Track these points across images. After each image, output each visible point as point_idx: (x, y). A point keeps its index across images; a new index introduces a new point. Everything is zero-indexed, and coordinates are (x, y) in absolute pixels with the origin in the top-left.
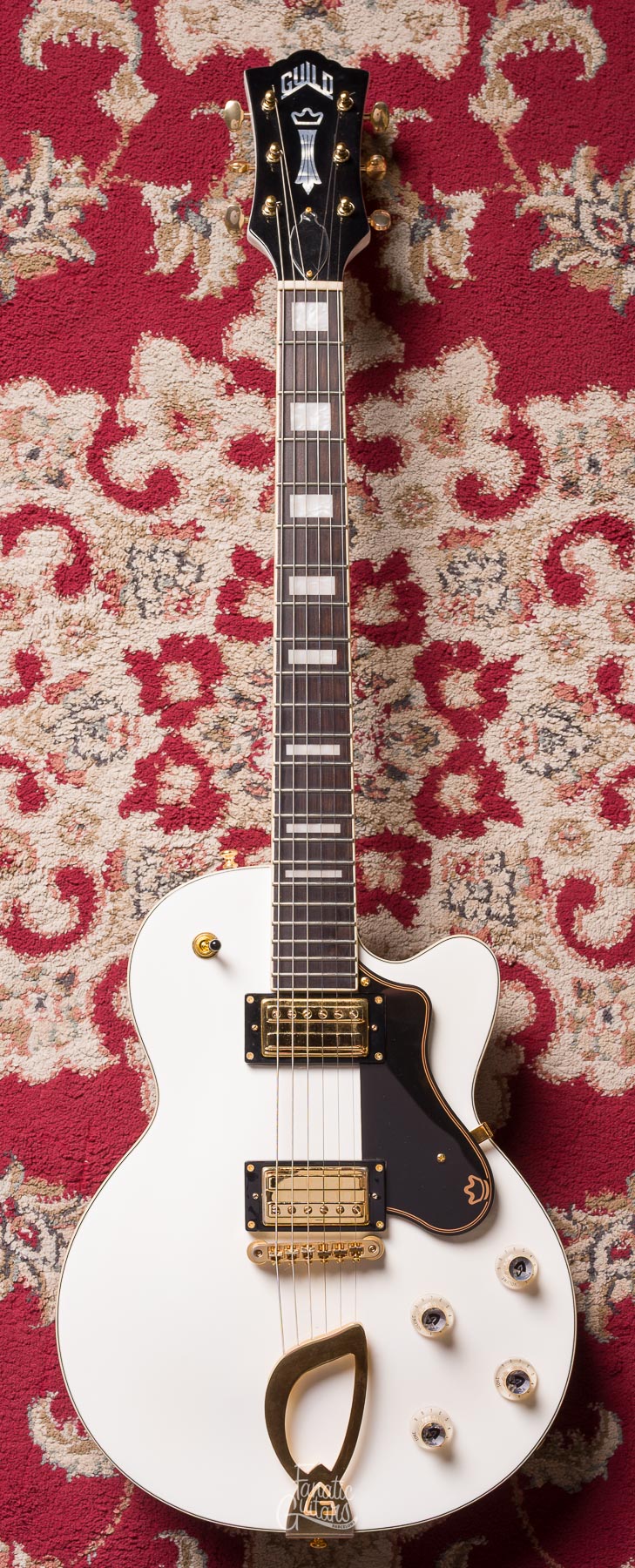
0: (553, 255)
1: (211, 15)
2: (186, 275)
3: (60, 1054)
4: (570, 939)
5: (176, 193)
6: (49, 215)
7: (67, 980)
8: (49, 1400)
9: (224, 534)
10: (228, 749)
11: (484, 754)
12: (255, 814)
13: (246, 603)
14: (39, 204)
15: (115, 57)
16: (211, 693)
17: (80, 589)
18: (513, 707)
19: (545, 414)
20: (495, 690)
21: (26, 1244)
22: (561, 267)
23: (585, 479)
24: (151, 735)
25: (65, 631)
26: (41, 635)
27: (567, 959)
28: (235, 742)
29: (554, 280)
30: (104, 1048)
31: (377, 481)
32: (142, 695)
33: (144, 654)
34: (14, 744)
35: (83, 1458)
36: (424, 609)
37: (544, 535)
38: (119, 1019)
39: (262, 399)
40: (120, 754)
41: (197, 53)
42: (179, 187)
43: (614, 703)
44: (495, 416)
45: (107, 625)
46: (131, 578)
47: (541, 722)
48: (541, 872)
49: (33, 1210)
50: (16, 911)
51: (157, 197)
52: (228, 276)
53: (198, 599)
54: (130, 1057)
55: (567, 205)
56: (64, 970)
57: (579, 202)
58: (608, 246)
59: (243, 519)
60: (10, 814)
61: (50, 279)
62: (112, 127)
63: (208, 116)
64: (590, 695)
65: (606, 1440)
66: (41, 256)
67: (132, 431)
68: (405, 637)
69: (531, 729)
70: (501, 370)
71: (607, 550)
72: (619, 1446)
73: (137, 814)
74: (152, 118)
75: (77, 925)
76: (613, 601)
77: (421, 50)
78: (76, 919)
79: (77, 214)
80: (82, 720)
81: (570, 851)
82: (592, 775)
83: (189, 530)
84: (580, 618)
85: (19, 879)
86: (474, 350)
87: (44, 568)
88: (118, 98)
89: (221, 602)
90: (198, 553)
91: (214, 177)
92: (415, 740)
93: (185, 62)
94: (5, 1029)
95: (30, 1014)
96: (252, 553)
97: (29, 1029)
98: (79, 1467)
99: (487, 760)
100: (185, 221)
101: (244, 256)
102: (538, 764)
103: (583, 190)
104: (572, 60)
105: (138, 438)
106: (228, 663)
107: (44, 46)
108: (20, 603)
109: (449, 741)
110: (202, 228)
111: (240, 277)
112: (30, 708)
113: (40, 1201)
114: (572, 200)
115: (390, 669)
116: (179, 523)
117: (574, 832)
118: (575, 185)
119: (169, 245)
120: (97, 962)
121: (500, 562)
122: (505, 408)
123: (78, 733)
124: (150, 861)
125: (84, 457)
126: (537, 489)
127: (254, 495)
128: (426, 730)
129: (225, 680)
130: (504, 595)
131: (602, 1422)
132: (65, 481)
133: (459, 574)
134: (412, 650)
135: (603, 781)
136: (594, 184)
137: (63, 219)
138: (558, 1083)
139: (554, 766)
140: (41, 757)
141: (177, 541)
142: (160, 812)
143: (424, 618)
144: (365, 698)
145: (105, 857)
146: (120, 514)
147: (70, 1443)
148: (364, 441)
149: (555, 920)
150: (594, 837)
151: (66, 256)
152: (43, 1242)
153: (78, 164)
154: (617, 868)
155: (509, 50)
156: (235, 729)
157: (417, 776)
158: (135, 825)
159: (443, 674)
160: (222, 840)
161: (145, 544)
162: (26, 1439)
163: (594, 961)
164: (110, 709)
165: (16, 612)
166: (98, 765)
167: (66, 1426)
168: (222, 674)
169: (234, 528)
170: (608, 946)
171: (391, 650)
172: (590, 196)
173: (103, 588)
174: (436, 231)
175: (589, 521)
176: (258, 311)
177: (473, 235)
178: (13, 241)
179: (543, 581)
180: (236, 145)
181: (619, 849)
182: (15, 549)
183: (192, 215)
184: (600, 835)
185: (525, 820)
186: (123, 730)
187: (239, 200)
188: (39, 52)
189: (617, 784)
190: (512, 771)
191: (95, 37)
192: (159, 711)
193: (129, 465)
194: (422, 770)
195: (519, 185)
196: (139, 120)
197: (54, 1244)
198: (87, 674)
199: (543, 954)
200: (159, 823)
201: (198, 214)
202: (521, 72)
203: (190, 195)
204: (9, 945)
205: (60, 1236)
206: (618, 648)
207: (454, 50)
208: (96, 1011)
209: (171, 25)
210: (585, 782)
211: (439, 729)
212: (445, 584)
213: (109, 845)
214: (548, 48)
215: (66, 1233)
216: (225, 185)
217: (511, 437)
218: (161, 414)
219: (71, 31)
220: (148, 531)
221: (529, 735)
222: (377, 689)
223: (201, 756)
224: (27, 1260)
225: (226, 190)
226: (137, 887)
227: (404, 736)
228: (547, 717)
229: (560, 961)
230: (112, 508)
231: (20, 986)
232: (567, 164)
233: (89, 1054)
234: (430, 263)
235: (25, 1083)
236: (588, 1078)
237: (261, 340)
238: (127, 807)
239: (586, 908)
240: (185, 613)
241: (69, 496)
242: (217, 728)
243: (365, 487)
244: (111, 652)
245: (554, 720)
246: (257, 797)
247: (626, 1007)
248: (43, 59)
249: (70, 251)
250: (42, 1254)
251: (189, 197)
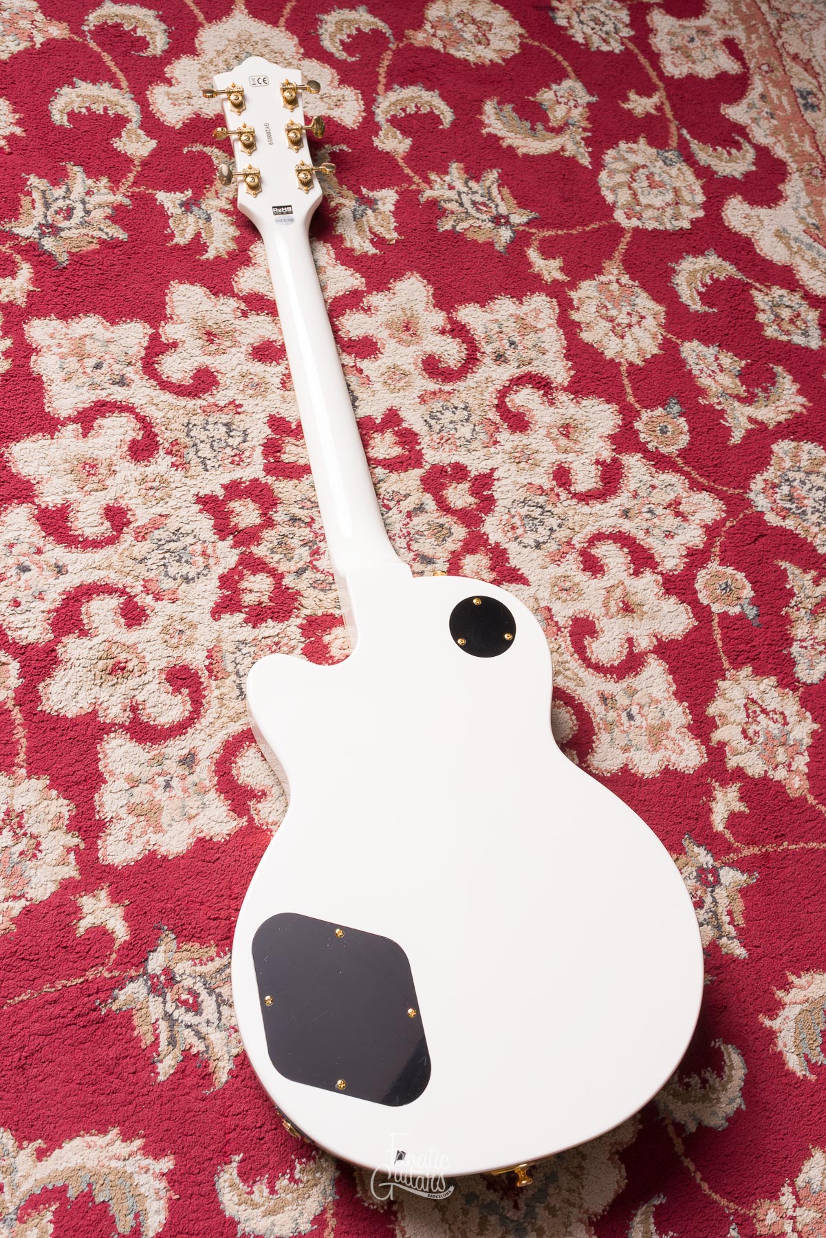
0: (451, 223)
1: (187, 96)
2: (197, 244)
3: (192, 826)
4: (588, 663)
5: (180, 197)
6: (88, 212)
7: (189, 760)
8: (235, 1165)
9: (258, 407)
10: (292, 558)
11: (488, 538)
12: (325, 604)
13: (285, 453)
14: (79, 206)
15: (121, 121)
16: (270, 518)
17: (151, 455)
18: (499, 503)
19: (469, 314)
20: (485, 493)
21: (188, 1010)
22: (458, 229)
23: (509, 352)
24: (227, 556)
25: (143, 486)
26: (124, 491)
27: (589, 677)
28: (297, 552)
29: (455, 237)
30: (232, 813)
31: (364, 364)
32: (215, 527)
33: (211, 496)
34: (113, 575)
35: (279, 1218)
36: (419, 444)
37: (491, 389)
38: (240, 786)
39: (269, 318)
40: (205, 572)
41: (181, 117)
42: (182, 192)
43: (570, 493)
44: (439, 318)
45: (177, 479)
46: (191, 443)
47: (524, 511)
48: (552, 616)
49: (190, 976)
50: (134, 709)
51: (168, 200)
52: (229, 244)
53: (247, 454)
54: (256, 817)
55: (452, 194)
56: (185, 752)
57: (459, 194)
58: (484, 217)
59: (270, 397)
60: (117, 630)
61: (94, 252)
62: (127, 160)
63: (196, 152)
64: (552, 489)
65: (733, 1072)
66: (85, 237)
67: (175, 345)
68: (410, 464)
69: (517, 517)
70: (435, 290)
71: (536, 395)
72: (745, 1075)
73: (227, 616)
74: (153, 154)
75: (191, 712)
76: (550, 427)
77: (336, 114)
78: (189, 707)
79: (109, 211)
80: (168, 551)
81: (569, 598)
82: (569, 543)
83: (231, 407)
84: (531, 440)
85: (133, 682)
86: (413, 279)
87: (119, 443)
88: (128, 143)
89: (266, 454)
90: (240, 422)
91: (207, 186)
92: (434, 535)
93: (174, 122)
94: (139, 812)
95: (160, 795)
96: (282, 419)
97: (160, 809)
98: (276, 1230)
99: (492, 541)
100: (191, 212)
101: (238, 232)
102: (529, 539)
103: (459, 185)
104: (433, 118)
105: (179, 350)
106: (280, 496)
107: (68, 114)
108: (103, 470)
109: (460, 532)
110: (204, 216)
111: (238, 244)
112: (121, 547)
113: (195, 965)
114: (455, 192)
115: (405, 487)
116: (222, 404)
117: (568, 584)
118: (454, 184)
119: (181, 227)
120: (213, 740)
121: (465, 409)
122: (443, 313)
123: (166, 561)
124: (244, 651)
125: (139, 364)
126: (478, 360)
127: (277, 381)
128: (441, 526)
129: (280, 508)
130: (474, 430)
131: (726, 1056)
132: (127, 381)
133: (438, 419)
134: (415, 474)
135: (578, 546)
136: (466, 183)
137: (98, 215)
138: (609, 775)
139: (541, 540)
140: (137, 583)
141: (223, 416)
142: (246, 613)
143: (420, 450)
144: (391, 509)
145: (206, 654)
146: (174, 401)
147: (263, 1205)
148: (350, 339)
149: (573, 650)
150: (583, 586)
151: (105, 237)
152: (204, 1004)
153: (104, 181)
154: (606, 605)
155: (392, 113)
156: (295, 543)
157: (442, 560)
158: (227, 625)
159: (443, 486)
160: (301, 627)
161: (199, 419)
162: (217, 1214)
163: (609, 676)
164: (190, 540)
165: (100, 477)
166: (188, 583)
167: (255, 1188)
168: (276, 504)
169: (266, 403)
170: (616, 663)
171: (402, 474)
172: (466, 189)
173: (169, 453)
174: (369, 212)
175: (519, 378)
176: (255, 264)
177: (395, 214)
178: (62, 229)
179: (498, 418)
181: (604, 592)
182: (93, 432)
183: (195, 209)
184: (587, 584)
185: (530, 580)
186: (204, 554)
188: (66, 117)
189: (588, 547)
190: (512, 548)
191: (106, 109)
192: (231, 537)
193: (175, 367)
194: (445, 555)
195: (418, 185)
196: (146, 155)
197: (214, 1005)
198: (167, 516)
199: (571, 676)
200: (246, 621)
201: (200, 208)
202: (403, 124)
204: (132, 739)
205: (220, 995)
206: (562, 457)
207: (356, 113)
208: (218, 783)
209: (159, 101)
210: (565, 549)
211: (451, 525)
212: (430, 426)
213: (207, 644)
214: (416, 112)
215: (224, 991)
216: (216, 191)
217: (452, 331)
218: (195, 332)
219: (87, 105)
220: (199, 411)
221: (516, 521)
222: (398, 502)
223: (271, 566)
224: (191, 1026)
225: (217, 193)
226: (237, 673)
227: (426, 533)
228: (526, 508)
229: (584, 680)
230: (168, 397)
231: (147, 773)
232: (447, 173)
233: (219, 820)
234: (370, 230)
235: (165, 858)
236: (630, 767)
237: (260, 282)
238: (218, 611)
239: (592, 637)
240: (238, 465)
241: (132, 391)
242: (280, 544)
243: (357, 369)
244: (184, 498)
245: (532, 508)
246: (322, 590)
247: (641, 707)
248: (68, 121)
249: (107, 234)
250: (205, 1016)
251: (191, 198)
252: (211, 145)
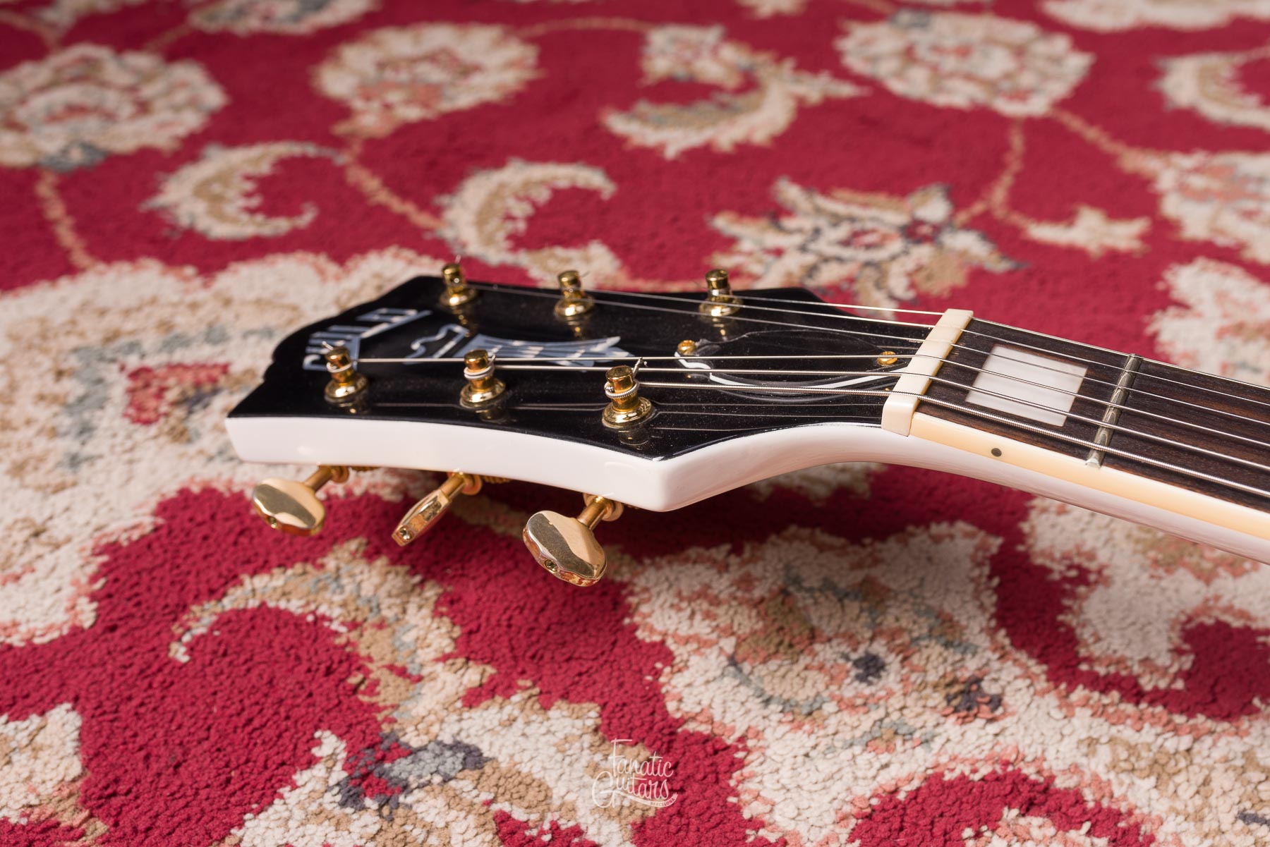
1: (27, 533)
41: (69, 591)
42: (311, 762)
55: (798, 259)
57: (803, 249)
63: (211, 630)
91: (354, 680)
93: (60, 617)
100: (406, 788)
101: (586, 705)
110: (452, 762)
111: (631, 738)
114: (794, 252)
118: (771, 244)
136: (783, 229)
172: (799, 237)
176: (742, 739)
180: (323, 610)
183: (400, 768)
187: (445, 658)
196: (76, 768)
201: (410, 752)
202: (544, 235)
203: (351, 750)
214: (535, 207)
216: (391, 668)
225: (402, 672)
237: (826, 767)
251: (353, 752)
252: (233, 579)
